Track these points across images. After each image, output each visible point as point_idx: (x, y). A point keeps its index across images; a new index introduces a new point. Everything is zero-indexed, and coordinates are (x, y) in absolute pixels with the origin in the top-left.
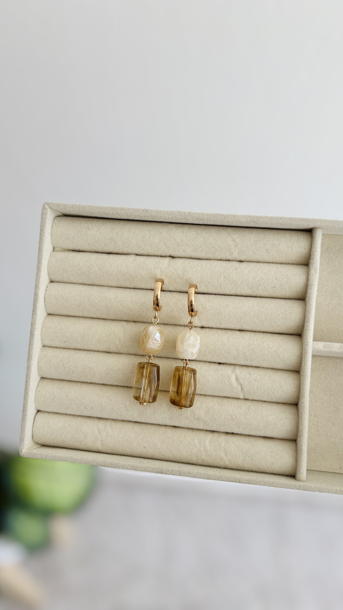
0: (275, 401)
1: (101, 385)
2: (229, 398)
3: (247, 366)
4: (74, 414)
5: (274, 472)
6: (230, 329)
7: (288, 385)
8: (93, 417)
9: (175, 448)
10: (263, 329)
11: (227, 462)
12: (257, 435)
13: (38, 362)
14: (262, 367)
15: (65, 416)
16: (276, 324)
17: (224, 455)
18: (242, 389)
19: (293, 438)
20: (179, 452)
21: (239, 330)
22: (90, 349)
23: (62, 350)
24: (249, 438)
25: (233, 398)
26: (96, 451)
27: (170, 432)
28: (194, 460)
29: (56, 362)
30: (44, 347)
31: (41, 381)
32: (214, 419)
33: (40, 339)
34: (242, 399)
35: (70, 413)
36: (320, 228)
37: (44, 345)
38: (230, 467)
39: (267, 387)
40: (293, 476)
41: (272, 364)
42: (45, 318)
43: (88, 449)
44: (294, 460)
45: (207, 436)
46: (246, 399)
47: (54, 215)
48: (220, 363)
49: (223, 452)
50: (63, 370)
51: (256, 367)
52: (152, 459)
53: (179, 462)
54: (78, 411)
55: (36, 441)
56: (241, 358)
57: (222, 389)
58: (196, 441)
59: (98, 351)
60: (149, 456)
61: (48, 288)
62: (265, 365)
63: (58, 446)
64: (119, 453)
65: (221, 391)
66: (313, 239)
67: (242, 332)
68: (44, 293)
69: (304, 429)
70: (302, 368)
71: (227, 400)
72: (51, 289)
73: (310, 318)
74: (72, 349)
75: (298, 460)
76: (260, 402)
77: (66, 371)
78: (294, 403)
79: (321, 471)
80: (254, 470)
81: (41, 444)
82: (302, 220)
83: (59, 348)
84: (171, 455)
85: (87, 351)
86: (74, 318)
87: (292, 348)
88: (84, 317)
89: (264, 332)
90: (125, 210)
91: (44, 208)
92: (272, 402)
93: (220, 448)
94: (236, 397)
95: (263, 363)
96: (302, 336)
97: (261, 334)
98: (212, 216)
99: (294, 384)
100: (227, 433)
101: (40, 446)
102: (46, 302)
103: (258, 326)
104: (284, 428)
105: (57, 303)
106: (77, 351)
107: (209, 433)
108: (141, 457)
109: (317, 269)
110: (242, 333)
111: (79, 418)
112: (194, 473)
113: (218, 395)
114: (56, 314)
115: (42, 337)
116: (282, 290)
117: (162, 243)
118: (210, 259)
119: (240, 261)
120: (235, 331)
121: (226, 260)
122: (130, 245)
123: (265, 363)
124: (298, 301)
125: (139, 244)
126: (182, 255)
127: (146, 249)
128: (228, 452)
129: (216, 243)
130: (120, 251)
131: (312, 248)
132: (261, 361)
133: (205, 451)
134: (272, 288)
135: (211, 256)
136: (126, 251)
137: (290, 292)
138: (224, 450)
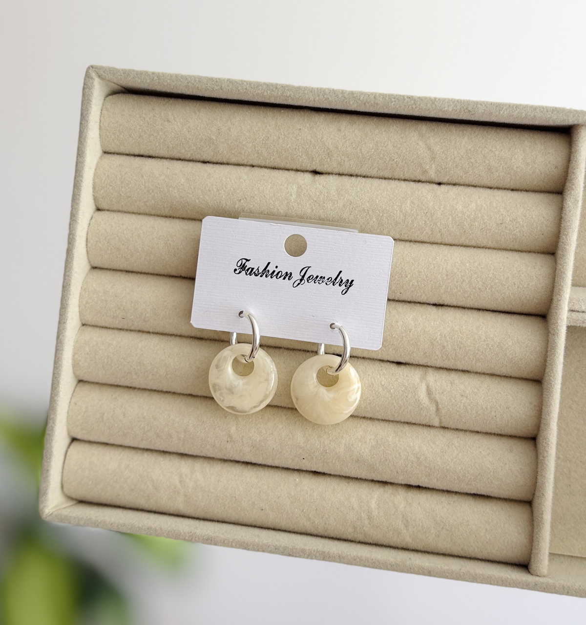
0: (496, 433)
2: (414, 424)
3: (447, 369)
4: (136, 445)
5: (491, 558)
6: (420, 303)
7: (520, 404)
9: (316, 512)
10: (477, 305)
11: (407, 538)
12: (462, 491)
13: (74, 354)
14: (475, 371)
15: (120, 450)
16: (503, 295)
17: (402, 527)
18: (438, 409)
19: (526, 498)
20: (322, 518)
21: (435, 305)
22: (167, 331)
23: (116, 332)
24: (447, 496)
25: (420, 425)
26: (175, 513)
27: (308, 483)
28: (349, 533)
29: (106, 354)
30: (84, 327)
31: (79, 385)
32: (386, 460)
33: (78, 313)
34: (437, 427)
35: (129, 445)
37: (84, 323)
39: (482, 408)
40: (524, 565)
41: (493, 366)
42: (87, 274)
43: (160, 510)
44: (526, 538)
45: (373, 491)
46: (444, 428)
47: (106, 91)
48: (399, 363)
49: (402, 521)
50: (118, 370)
51: (463, 371)
52: (274, 529)
53: (322, 537)
54: (144, 441)
55: (68, 494)
56: (438, 355)
57: (402, 409)
58: (354, 500)
60: (270, 525)
61: (93, 220)
62: (479, 367)
63: (108, 503)
64: (215, 519)
65: (400, 412)
66: (573, 145)
67: (440, 307)
68: (86, 230)
69: (547, 484)
70: (546, 375)
71: (411, 427)
72: (99, 223)
73: (562, 287)
74: (136, 331)
75: (534, 538)
76: (468, 432)
77: (123, 372)
78: (531, 436)
79: (572, 557)
80: (455, 553)
81: (76, 500)
82: (555, 110)
83: (111, 330)
84: (308, 523)
85: (161, 336)
86: (139, 275)
87: (529, 340)
89: (479, 310)
90: (236, 84)
91: (87, 76)
92: (491, 434)
93: (396, 513)
94: (427, 424)
95: (476, 364)
96: (548, 317)
97: (475, 312)
98: (393, 100)
99: (531, 403)
100: (409, 486)
101: (74, 502)
102: (89, 245)
103: (469, 298)
104: (511, 479)
105: (110, 248)
106: (144, 336)
107: (377, 485)
108: (255, 526)
109: (578, 199)
110: (441, 311)
111: (146, 453)
112: (349, 557)
113: (396, 420)
114: (106, 267)
115: (81, 309)
116: (515, 228)
117: (301, 150)
118: (385, 179)
119: (440, 184)
120: (428, 306)
121: (415, 181)
122: (243, 152)
123: (480, 364)
124: (542, 255)
125: (258, 151)
126: (336, 170)
127: (272, 160)
128: (409, 521)
129: (397, 153)
130: (225, 161)
131: (571, 161)
132: (472, 361)
133: (370, 517)
134: (497, 224)
135: (387, 174)
136: (236, 162)
137: (530, 234)
138: (403, 517)
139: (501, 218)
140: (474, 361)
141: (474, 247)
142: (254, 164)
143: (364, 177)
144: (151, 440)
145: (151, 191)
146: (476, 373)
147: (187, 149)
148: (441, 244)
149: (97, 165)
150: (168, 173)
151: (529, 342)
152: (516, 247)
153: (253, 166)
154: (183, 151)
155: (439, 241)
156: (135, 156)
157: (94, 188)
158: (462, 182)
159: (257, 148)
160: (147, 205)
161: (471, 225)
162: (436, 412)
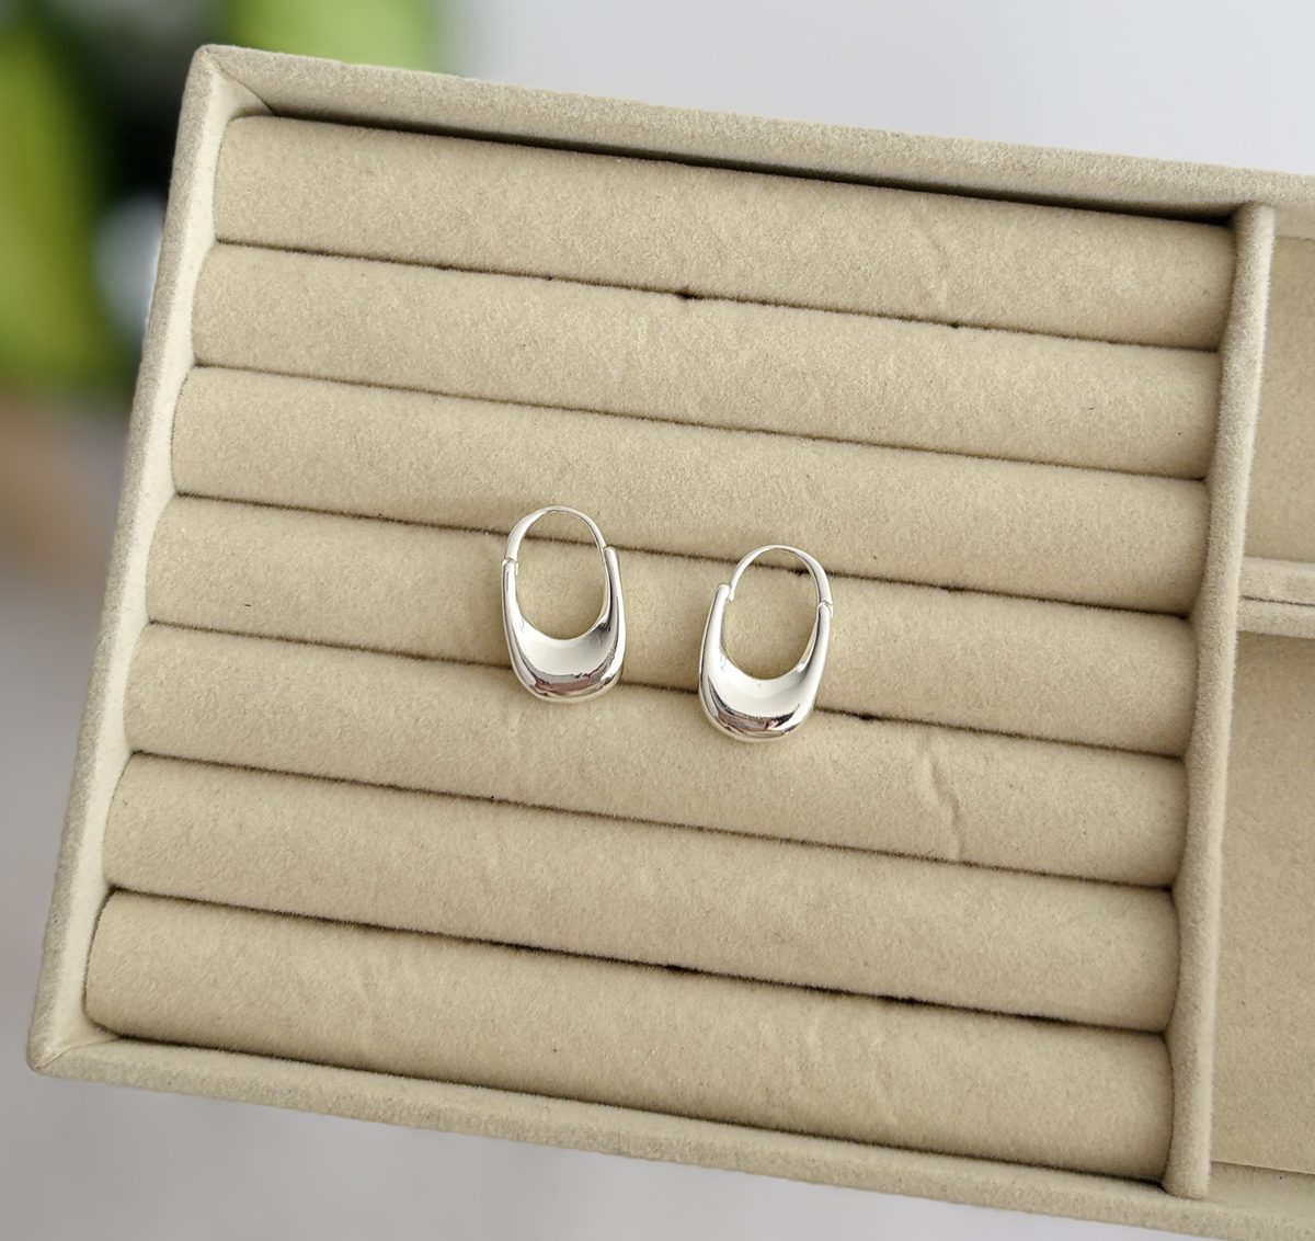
0: (1085, 875)
1: (380, 790)
2: (901, 855)
3: (973, 730)
4: (261, 905)
5: (1077, 1163)
7: (1140, 806)
8: (338, 922)
9: (680, 1055)
10: (1040, 588)
11: (888, 1115)
12: (1008, 1009)
13: (131, 685)
14: (1037, 733)
15: (223, 913)
16: (1096, 566)
17: (878, 1089)
18: (957, 818)
19: (1154, 1025)
20: (694, 1069)
21: (947, 588)
22: (344, 638)
23: (229, 639)
24: (977, 1019)
25: (914, 857)
27: (660, 990)
28: (754, 1101)
29: (203, 686)
30: (154, 626)
31: (132, 762)
32: (843, 935)
33: (146, 590)
34: (953, 863)
36: (1270, 205)
37: (153, 618)
38: (897, 1138)
39: (1057, 814)
40: (1155, 1177)
41: (1077, 721)
42: (167, 507)
44: (1160, 1113)
45: (809, 1009)
46: (968, 864)
47: (233, 106)
48: (866, 717)
49: (877, 1076)
50: (230, 721)
51: (1010, 735)
52: (582, 1099)
53: (690, 1116)
54: (282, 892)
55: (97, 1020)
56: (956, 696)
57: (877, 817)
58: (767, 1026)
59: (376, 651)
60: (569, 1087)
61: (189, 384)
62: (1048, 725)
63: (189, 1039)
65: (873, 824)
67: (959, 595)
68: (172, 405)
70: (1195, 738)
71: (895, 863)
72: (201, 390)
73: (1227, 543)
74: (270, 638)
75: (1178, 1111)
76: (1023, 875)
77: (241, 727)
78: (1160, 881)
80: (997, 1152)
81: (113, 1031)
82: (1203, 171)
83: (214, 634)
84: (661, 1083)
86: (284, 512)
87: (1155, 661)
88: (325, 512)
90: (524, 96)
91: (198, 70)
92: (1071, 878)
93: (864, 1058)
94: (930, 855)
96: (1196, 615)
97: (1035, 604)
99: (1162, 803)
100: (889, 1000)
101: (110, 1037)
102: (177, 438)
103: (1023, 572)
104: (1121, 977)
105: (224, 447)
106: (292, 648)
107: (818, 997)
108: (535, 1093)
109: (1255, 358)
110: (960, 599)
111: (283, 924)
112: (759, 1155)
113: (860, 845)
114: (209, 493)
115: (150, 582)
116: (1121, 420)
117: (658, 243)
118: (838, 311)
119: (955, 325)
120: (931, 590)
121: (901, 318)
122: (532, 243)
123: (1049, 716)
124: (1179, 482)
125: (565, 241)
126: (733, 290)
127: (594, 261)
128: (893, 1074)
129: (867, 252)
130: (489, 262)
131: (1238, 279)
132: (1032, 710)
133: (804, 1067)
134: (1083, 409)
135: (843, 300)
136: (512, 266)
137: (1154, 432)
138: (879, 1066)
139: (1091, 395)
140: (1037, 709)
141: (1032, 462)
142: (552, 273)
143: (793, 306)
144: (299, 891)
145: (324, 323)
146: (1039, 739)
147: (407, 234)
148: (959, 453)
149: (204, 264)
150: (365, 285)
151: (1155, 665)
152: (1123, 463)
153: (550, 279)
154: (398, 239)
155: (956, 447)
156: (287, 249)
157: (195, 314)
158: (1004, 320)
159: (562, 236)
160: (311, 355)
161: (1028, 411)
162: (954, 824)
